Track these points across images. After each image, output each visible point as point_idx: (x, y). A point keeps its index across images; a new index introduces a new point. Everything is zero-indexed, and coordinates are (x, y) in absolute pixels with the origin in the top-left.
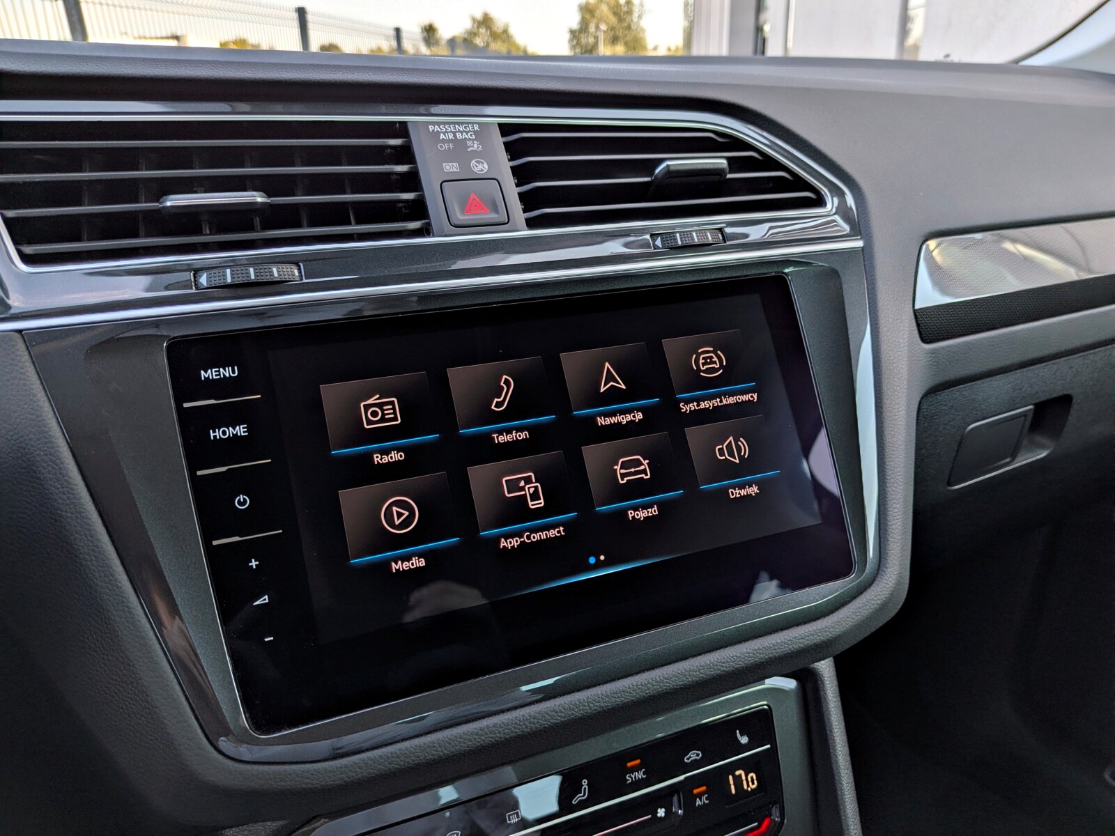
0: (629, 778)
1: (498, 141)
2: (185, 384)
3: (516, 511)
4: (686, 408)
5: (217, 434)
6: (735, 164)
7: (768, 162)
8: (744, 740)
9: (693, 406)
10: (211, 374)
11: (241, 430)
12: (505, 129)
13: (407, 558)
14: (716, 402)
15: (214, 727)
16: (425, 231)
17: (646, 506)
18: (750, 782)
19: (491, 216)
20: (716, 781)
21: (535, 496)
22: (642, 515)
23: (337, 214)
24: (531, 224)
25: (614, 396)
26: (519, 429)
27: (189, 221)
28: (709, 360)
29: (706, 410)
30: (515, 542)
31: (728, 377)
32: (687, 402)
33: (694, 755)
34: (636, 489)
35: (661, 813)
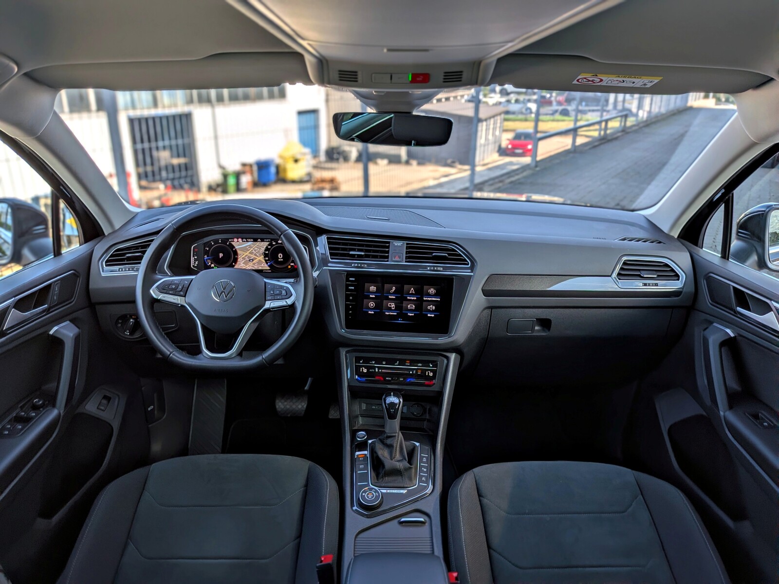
0: (406, 364)
1: (405, 245)
2: (347, 280)
3: (390, 309)
4: (424, 299)
5: (350, 288)
6: (449, 255)
7: (460, 255)
8: (431, 366)
9: (426, 299)
10: (351, 279)
11: (353, 288)
12: (407, 244)
13: (371, 311)
14: (431, 299)
15: (342, 328)
16: (387, 261)
17: (412, 313)
18: (431, 374)
19: (400, 260)
20: (424, 371)
21: (393, 307)
22: (411, 315)
23: (376, 257)
24: (406, 262)
25: (412, 294)
26: (394, 296)
27: (353, 256)
28: (432, 291)
29: (429, 300)
30: (388, 313)
31: (435, 295)
32: (425, 298)
33: (420, 365)
34: (411, 311)
35: (411, 372)
